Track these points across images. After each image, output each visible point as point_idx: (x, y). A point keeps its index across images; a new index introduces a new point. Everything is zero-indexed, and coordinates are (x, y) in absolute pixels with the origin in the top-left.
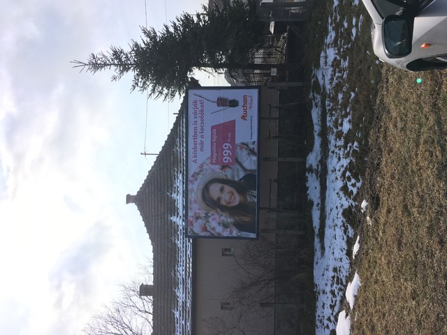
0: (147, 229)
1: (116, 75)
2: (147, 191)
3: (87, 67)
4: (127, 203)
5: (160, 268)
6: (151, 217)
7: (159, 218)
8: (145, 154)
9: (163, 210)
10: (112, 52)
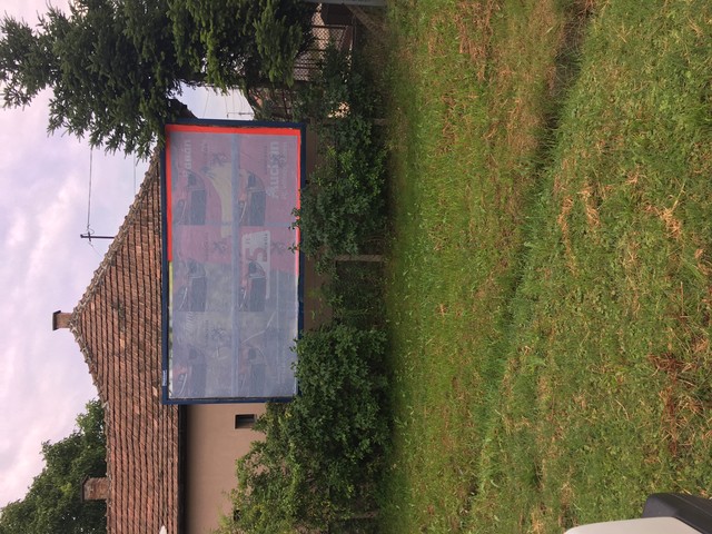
0: (95, 378)
2: (93, 307)
4: (55, 328)
5: (118, 449)
6: (100, 355)
7: (117, 358)
8: (90, 237)
9: (123, 345)
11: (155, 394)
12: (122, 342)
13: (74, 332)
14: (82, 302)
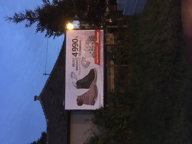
0: (44, 113)
1: (28, 24)
3: (12, 20)
8: (45, 74)
10: (26, 12)
11: (61, 114)
12: (52, 100)
13: (40, 100)
14: (42, 91)
